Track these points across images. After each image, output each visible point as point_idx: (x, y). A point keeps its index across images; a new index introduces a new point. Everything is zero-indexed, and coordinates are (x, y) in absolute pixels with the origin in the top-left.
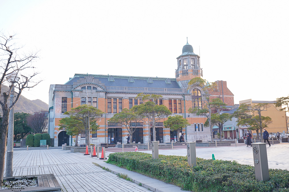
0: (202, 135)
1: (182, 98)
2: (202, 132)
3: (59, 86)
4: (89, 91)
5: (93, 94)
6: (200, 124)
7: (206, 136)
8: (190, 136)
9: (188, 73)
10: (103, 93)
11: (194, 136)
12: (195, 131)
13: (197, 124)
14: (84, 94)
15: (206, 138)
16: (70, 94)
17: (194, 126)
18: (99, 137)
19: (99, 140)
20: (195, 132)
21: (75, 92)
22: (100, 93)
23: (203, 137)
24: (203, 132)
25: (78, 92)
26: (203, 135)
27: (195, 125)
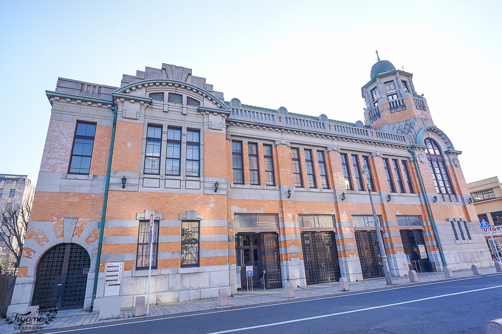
1: (409, 155)
2: (470, 241)
3: (69, 83)
4: (175, 107)
5: (187, 118)
6: (461, 221)
7: (481, 252)
8: (450, 252)
9: (404, 106)
10: (219, 117)
11: (458, 253)
12: (457, 239)
13: (455, 221)
14: (156, 115)
15: (482, 258)
16: (110, 114)
17: (451, 227)
18: (208, 264)
19: (206, 276)
20: (458, 242)
21: (127, 103)
22: (211, 116)
23: (475, 254)
24: (472, 241)
25: (137, 105)
26: (473, 250)
27: (452, 222)
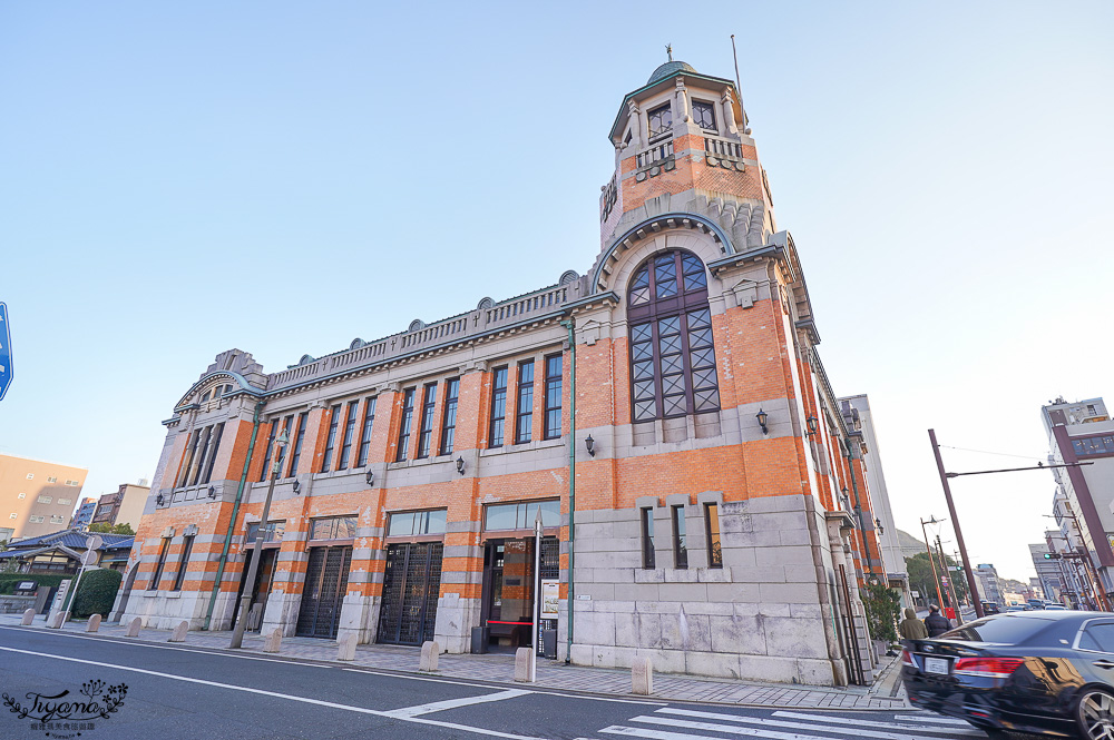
0: (709, 608)
1: (562, 336)
2: (711, 575)
6: (692, 502)
7: (760, 618)
8: (600, 606)
11: (636, 613)
12: (647, 565)
13: (661, 504)
15: (756, 642)
17: (639, 525)
20: (651, 575)
23: (719, 623)
24: (724, 574)
26: (718, 608)
27: (645, 511)
